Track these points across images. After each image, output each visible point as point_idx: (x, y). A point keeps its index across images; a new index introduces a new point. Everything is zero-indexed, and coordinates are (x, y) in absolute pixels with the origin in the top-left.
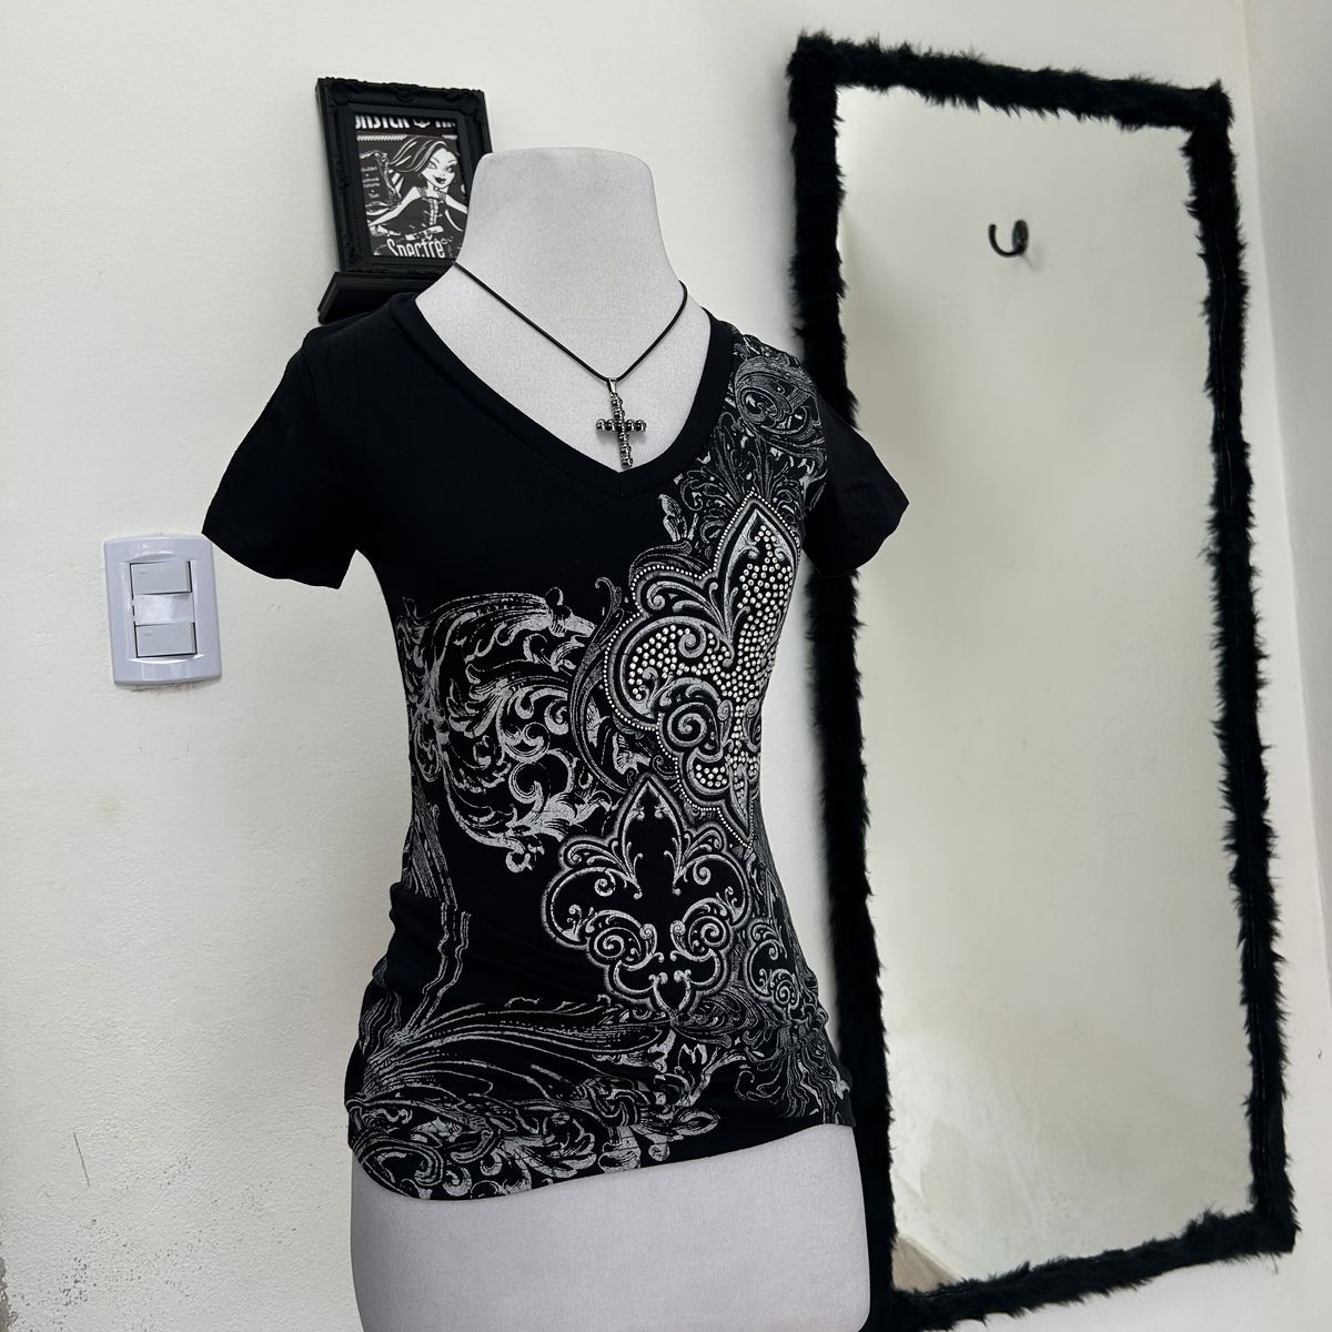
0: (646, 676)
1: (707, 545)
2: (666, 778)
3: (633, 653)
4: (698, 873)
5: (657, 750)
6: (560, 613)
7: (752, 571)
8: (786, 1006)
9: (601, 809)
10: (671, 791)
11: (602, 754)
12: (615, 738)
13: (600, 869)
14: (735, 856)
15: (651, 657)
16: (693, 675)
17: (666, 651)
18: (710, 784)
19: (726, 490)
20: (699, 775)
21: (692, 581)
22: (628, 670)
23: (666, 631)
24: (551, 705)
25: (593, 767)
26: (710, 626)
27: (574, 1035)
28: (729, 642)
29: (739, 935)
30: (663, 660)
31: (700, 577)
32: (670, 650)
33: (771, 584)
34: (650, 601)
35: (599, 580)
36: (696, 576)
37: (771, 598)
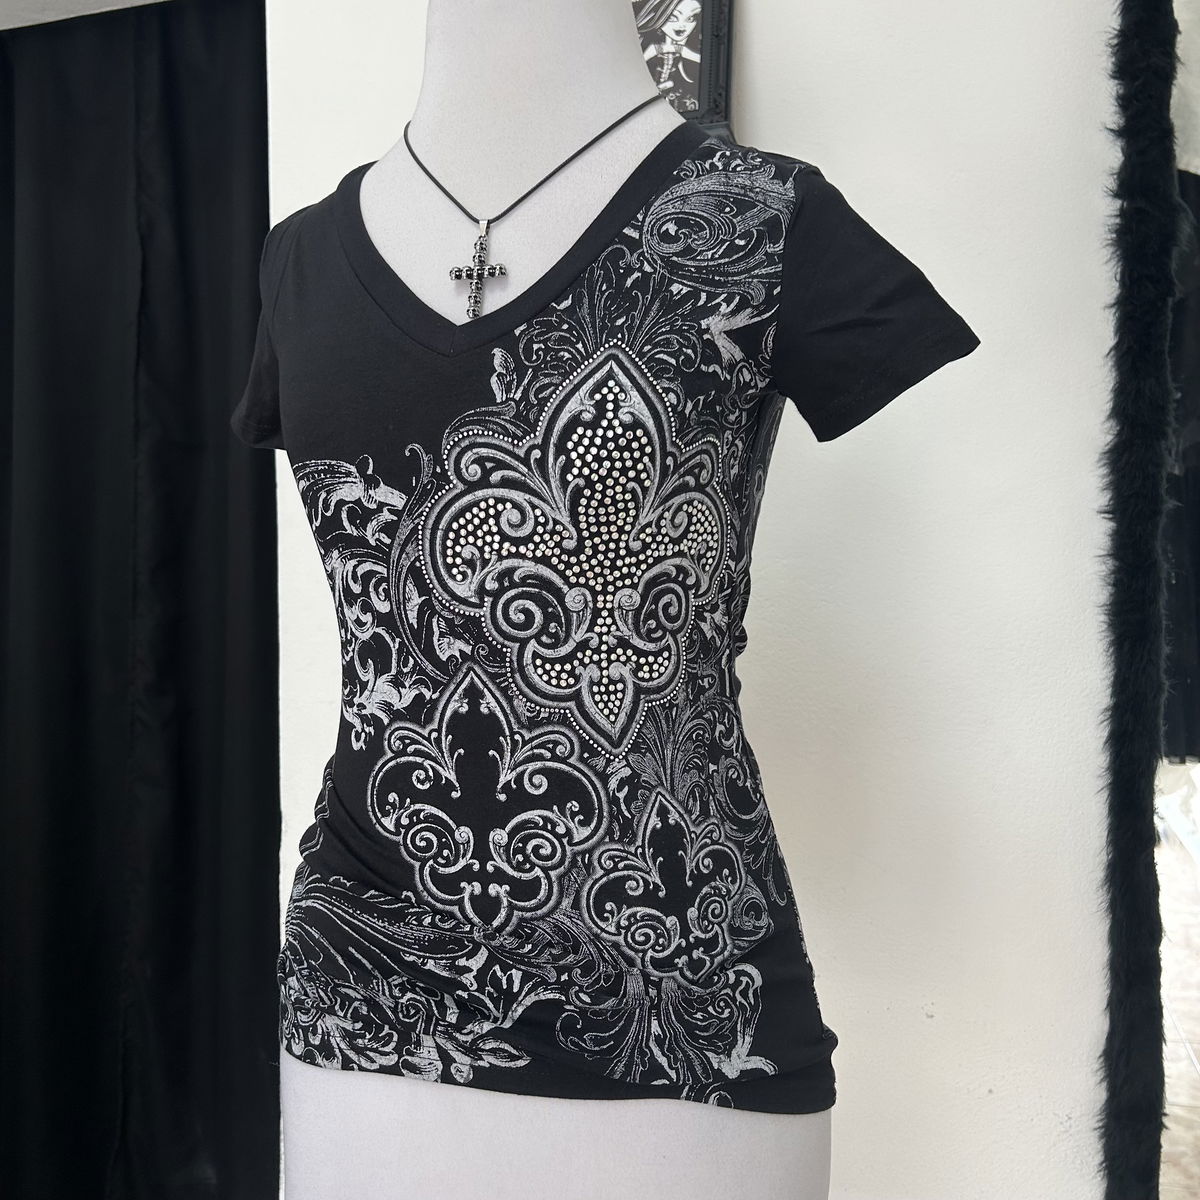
0: (467, 553)
1: (533, 406)
2: (490, 670)
3: (449, 528)
4: (530, 780)
5: (479, 638)
6: (370, 483)
7: (582, 437)
8: (645, 952)
9: (420, 696)
10: (498, 686)
11: (422, 636)
12: (435, 620)
13: (419, 760)
14: (592, 768)
15: (469, 534)
16: (523, 557)
17: (485, 528)
18: (554, 682)
20: (540, 671)
21: (510, 448)
22: (445, 548)
23: (483, 505)
24: (374, 580)
25: (414, 649)
26: (536, 501)
28: (565, 518)
29: (579, 859)
30: (483, 538)
31: (520, 444)
32: (490, 527)
33: (610, 452)
34: (464, 470)
35: (410, 447)
36: (516, 442)
37: (612, 468)
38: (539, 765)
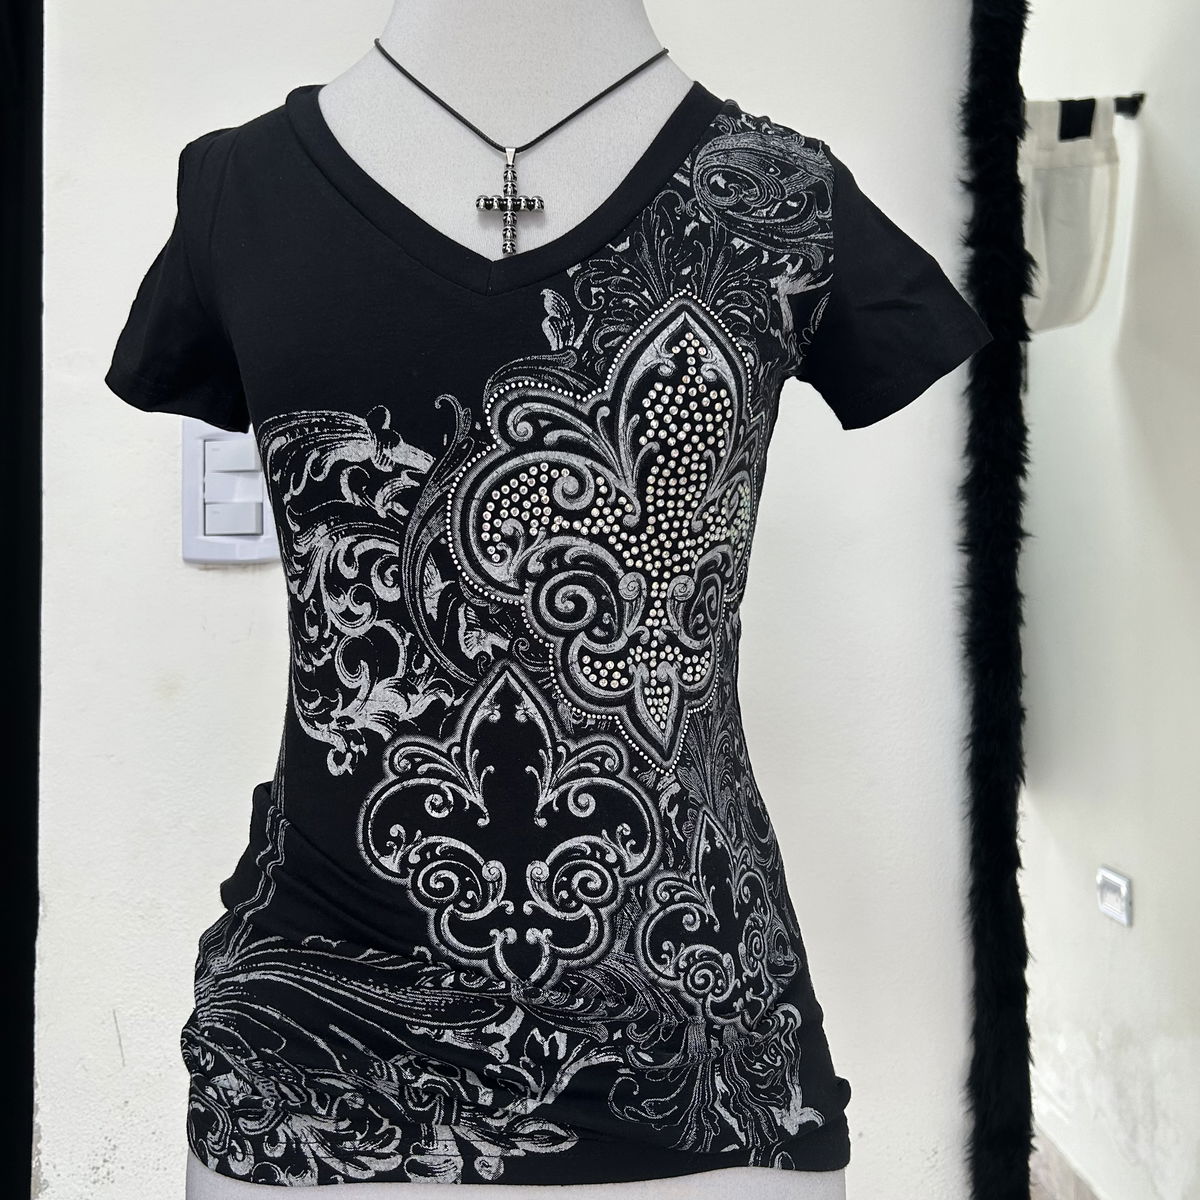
0: (507, 528)
1: (599, 356)
2: (531, 668)
3: (488, 497)
4: (575, 800)
5: (518, 630)
6: (386, 440)
7: (660, 394)
8: (705, 997)
9: (439, 703)
10: (539, 687)
11: (444, 630)
12: (461, 611)
13: (434, 782)
14: (642, 784)
15: (513, 505)
16: (577, 534)
17: (534, 498)
18: (603, 683)
19: (644, 286)
20: (587, 671)
21: (572, 403)
22: (480, 520)
23: (534, 471)
24: (378, 562)
25: (431, 646)
26: (599, 467)
27: (383, 995)
28: (630, 489)
29: (633, 892)
30: (530, 510)
31: (584, 399)
32: (540, 497)
33: (692, 413)
34: (511, 428)
35: (441, 398)
36: (578, 397)
37: (692, 432)
38: (585, 781)
